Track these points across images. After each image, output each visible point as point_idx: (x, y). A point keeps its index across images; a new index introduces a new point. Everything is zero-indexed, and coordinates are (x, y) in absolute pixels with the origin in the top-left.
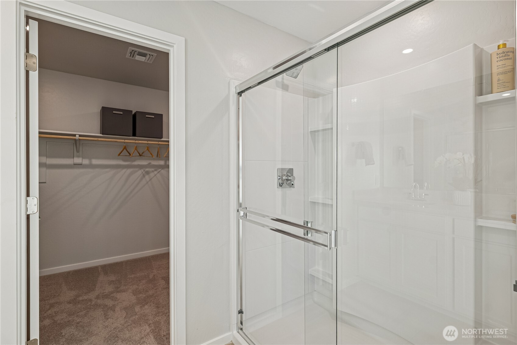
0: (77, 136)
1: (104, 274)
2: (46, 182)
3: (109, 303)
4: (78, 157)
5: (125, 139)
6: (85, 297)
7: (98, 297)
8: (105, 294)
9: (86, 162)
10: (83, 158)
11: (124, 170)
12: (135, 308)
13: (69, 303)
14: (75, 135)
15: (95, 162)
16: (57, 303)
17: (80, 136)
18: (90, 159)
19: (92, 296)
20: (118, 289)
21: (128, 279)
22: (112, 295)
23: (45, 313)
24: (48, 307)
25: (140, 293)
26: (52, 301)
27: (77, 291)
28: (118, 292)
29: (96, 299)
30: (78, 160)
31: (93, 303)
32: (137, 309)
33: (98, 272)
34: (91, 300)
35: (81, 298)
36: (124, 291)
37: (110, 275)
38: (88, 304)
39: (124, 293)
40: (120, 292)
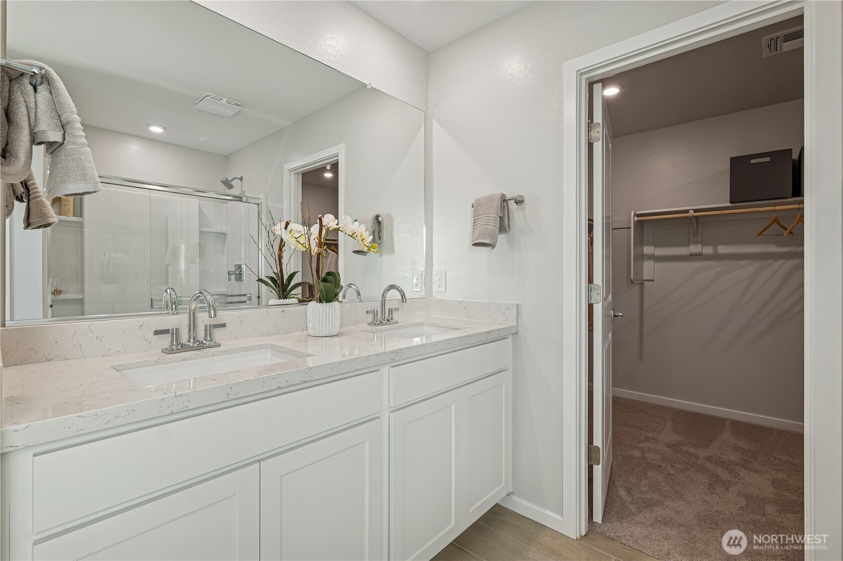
0: (691, 212)
1: (732, 433)
2: (653, 280)
3: (725, 475)
4: (696, 243)
5: (775, 205)
6: (692, 450)
7: (709, 459)
8: (722, 460)
9: (708, 250)
10: (704, 244)
11: (780, 263)
12: (767, 506)
13: (669, 446)
14: (687, 211)
15: (722, 250)
16: (654, 439)
17: (695, 211)
18: (715, 245)
19: (702, 453)
20: (747, 464)
21: (772, 459)
22: (733, 467)
23: (638, 443)
24: (643, 438)
25: (787, 490)
26: (650, 435)
27: (683, 437)
28: (744, 467)
29: (705, 459)
30: (695, 249)
31: (699, 462)
32: (770, 509)
33: (724, 427)
34: (697, 457)
35: (684, 448)
36: (756, 472)
37: (741, 438)
38: (691, 460)
39: (754, 474)
40: (748, 470)
